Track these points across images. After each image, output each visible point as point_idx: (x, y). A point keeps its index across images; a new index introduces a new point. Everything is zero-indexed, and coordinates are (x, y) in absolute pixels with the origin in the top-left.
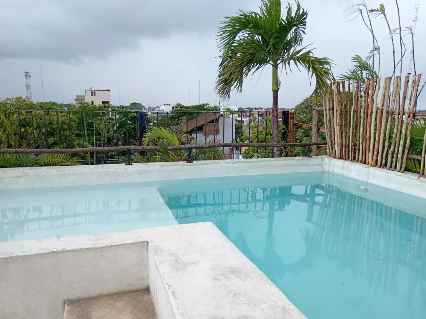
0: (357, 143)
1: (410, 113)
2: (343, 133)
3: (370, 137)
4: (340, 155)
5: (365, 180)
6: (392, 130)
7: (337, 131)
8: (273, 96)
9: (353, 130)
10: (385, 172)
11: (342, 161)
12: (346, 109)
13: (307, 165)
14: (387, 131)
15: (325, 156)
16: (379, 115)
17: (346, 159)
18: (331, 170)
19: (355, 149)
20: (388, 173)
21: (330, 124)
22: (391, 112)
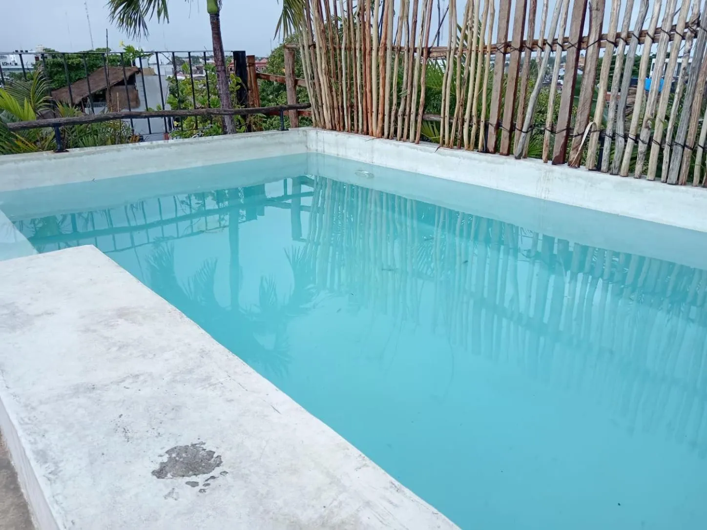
0: (354, 101)
1: (423, 49)
2: (332, 87)
3: (371, 91)
4: (332, 124)
5: (368, 161)
6: (400, 77)
7: (324, 83)
8: (211, 23)
9: (346, 80)
10: (394, 144)
11: (334, 133)
12: (334, 45)
13: (282, 143)
14: (394, 79)
15: (309, 128)
16: (381, 54)
17: (340, 130)
18: (320, 149)
19: (352, 112)
20: (398, 146)
21: (313, 72)
22: (397, 48)
